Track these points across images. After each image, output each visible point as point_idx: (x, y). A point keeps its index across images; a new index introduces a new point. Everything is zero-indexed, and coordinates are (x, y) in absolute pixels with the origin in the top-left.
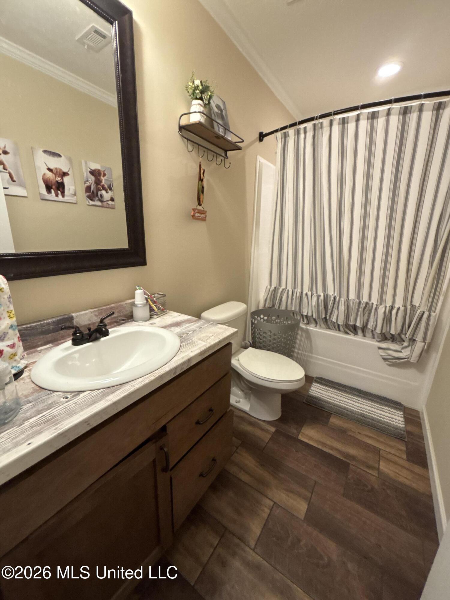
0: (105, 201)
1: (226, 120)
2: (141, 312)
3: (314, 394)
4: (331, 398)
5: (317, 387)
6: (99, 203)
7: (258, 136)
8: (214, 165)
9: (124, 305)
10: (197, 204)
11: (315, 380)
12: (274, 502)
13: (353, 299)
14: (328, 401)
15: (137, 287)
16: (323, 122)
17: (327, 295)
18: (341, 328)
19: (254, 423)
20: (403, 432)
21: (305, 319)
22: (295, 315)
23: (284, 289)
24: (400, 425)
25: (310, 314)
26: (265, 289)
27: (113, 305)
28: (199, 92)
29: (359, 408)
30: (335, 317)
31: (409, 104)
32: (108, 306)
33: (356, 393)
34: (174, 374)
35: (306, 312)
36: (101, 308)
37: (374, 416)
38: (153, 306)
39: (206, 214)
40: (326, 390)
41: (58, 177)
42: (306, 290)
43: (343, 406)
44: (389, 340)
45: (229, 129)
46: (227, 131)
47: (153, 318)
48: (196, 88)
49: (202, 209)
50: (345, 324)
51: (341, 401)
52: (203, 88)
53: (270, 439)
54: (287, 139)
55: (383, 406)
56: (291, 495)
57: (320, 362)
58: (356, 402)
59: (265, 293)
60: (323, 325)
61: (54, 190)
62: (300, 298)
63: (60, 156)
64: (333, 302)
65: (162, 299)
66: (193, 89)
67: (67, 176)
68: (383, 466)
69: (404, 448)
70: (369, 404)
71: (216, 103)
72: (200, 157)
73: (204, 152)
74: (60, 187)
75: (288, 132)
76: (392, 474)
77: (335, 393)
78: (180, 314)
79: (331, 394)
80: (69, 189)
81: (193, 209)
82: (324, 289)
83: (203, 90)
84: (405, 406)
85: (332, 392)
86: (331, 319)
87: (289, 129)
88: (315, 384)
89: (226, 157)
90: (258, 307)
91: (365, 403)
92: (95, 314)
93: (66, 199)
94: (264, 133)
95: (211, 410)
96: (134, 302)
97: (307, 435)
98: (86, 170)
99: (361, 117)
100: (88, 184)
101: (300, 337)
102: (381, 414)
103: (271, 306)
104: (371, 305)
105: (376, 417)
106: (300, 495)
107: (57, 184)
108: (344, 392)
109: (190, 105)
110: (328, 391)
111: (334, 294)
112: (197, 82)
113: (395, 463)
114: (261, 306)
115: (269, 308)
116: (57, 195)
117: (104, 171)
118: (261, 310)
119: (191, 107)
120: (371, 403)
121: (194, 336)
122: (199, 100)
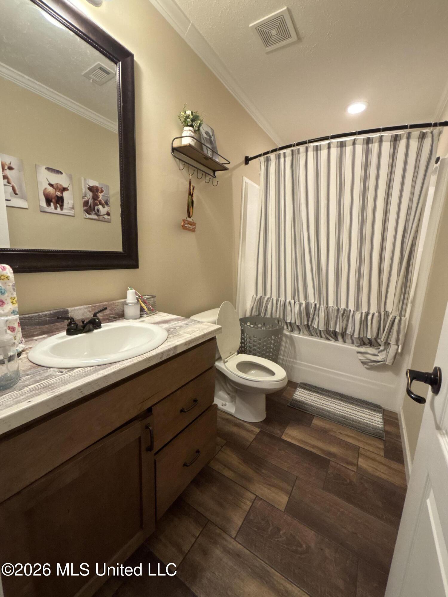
0: (101, 216)
1: (214, 145)
2: (132, 310)
3: (298, 398)
4: (314, 402)
5: (301, 392)
6: (95, 217)
7: (244, 159)
8: (203, 182)
9: (116, 304)
10: (187, 216)
11: (300, 386)
12: (255, 495)
13: (332, 306)
14: (311, 404)
15: (129, 288)
16: (300, 148)
17: (308, 303)
18: (323, 335)
19: (239, 424)
20: (381, 432)
21: (289, 326)
22: (280, 323)
23: (269, 298)
24: (379, 425)
25: (293, 322)
26: (251, 299)
27: (105, 303)
28: (190, 120)
29: (341, 411)
30: (316, 323)
31: (371, 135)
32: (102, 304)
33: (338, 397)
34: (161, 358)
35: (290, 319)
36: (94, 305)
37: (354, 418)
38: (143, 305)
39: (195, 226)
40: (310, 395)
41: (58, 192)
42: (289, 298)
43: (325, 409)
44: (366, 345)
45: (216, 152)
46: (214, 154)
47: (143, 317)
48: (188, 117)
49: (192, 221)
50: (325, 330)
51: (324, 405)
52: (193, 117)
53: (255, 439)
54: (269, 162)
55: (363, 409)
56: (273, 489)
57: (303, 368)
58: (338, 405)
59: (251, 302)
60: (305, 332)
61: (53, 203)
62: (283, 306)
63: (61, 173)
64: (314, 309)
65: (152, 299)
66: (185, 118)
67: (66, 191)
68: (362, 462)
69: (382, 446)
70: (350, 407)
71: (205, 130)
72: (190, 175)
73: (194, 170)
74: (60, 201)
75: (270, 156)
76: (370, 470)
77: (318, 397)
78: (169, 314)
79: (315, 398)
80: (68, 203)
81: (183, 220)
82: (306, 298)
83: (193, 119)
84: (385, 409)
85: (315, 397)
86: (313, 325)
87: (271, 154)
88: (299, 389)
89: (214, 176)
90: (245, 315)
91: (346, 406)
92: (89, 310)
93: (65, 211)
94: (249, 157)
95: (195, 401)
96: (125, 302)
97: (290, 436)
98: (85, 186)
99: (332, 145)
100: (86, 199)
101: (285, 344)
102: (361, 416)
103: (257, 315)
104: (348, 312)
105: (356, 418)
106: (281, 489)
107: (56, 198)
108: (327, 396)
109: (182, 131)
110: (312, 396)
111: (315, 302)
112: (189, 112)
113: (374, 460)
114: (248, 315)
115: (255, 316)
116: (56, 208)
117: (102, 188)
118: (247, 317)
119: (183, 132)
120: (352, 406)
121: (180, 331)
122: (190, 127)
